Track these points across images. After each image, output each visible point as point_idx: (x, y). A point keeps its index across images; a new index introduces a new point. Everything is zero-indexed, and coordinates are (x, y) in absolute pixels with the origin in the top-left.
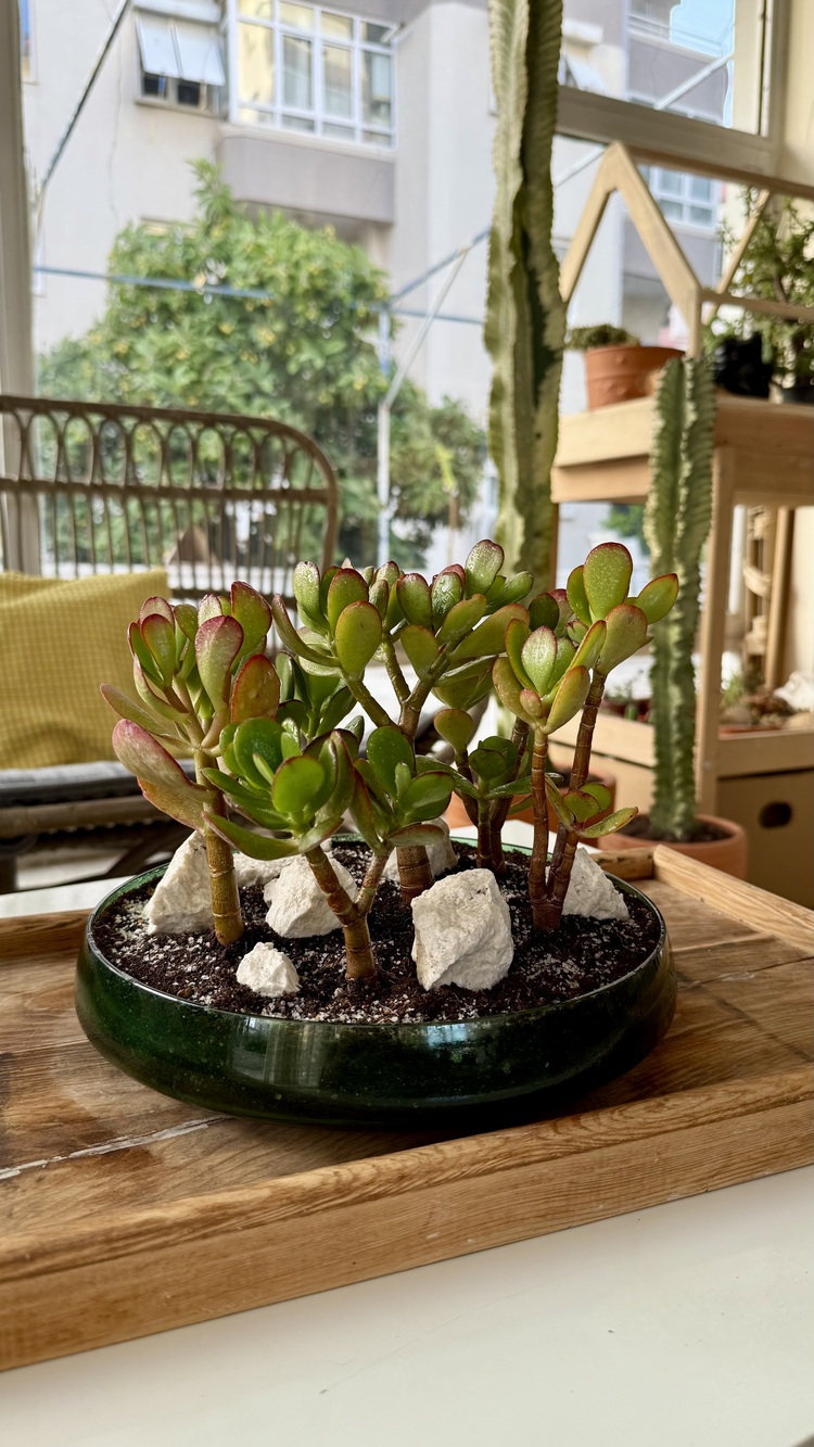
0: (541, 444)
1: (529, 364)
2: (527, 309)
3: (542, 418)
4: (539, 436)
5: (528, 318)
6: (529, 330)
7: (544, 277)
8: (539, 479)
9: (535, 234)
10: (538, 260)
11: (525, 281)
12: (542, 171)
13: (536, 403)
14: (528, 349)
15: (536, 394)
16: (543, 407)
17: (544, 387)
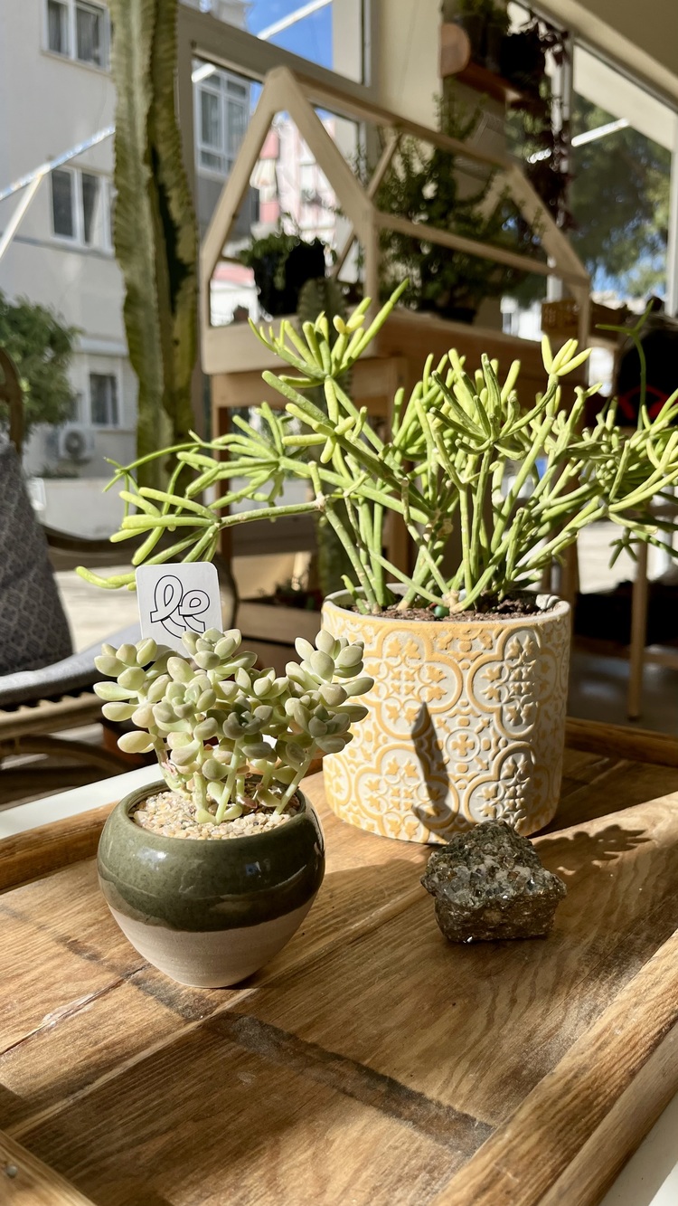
0: (178, 350)
1: (165, 273)
2: (160, 221)
3: (180, 327)
4: (176, 342)
5: (161, 230)
6: (163, 242)
7: (173, 194)
8: (180, 382)
9: (164, 151)
10: (168, 176)
11: (156, 195)
12: (167, 90)
13: (173, 311)
14: (164, 262)
15: (173, 303)
16: (179, 316)
17: (179, 297)
